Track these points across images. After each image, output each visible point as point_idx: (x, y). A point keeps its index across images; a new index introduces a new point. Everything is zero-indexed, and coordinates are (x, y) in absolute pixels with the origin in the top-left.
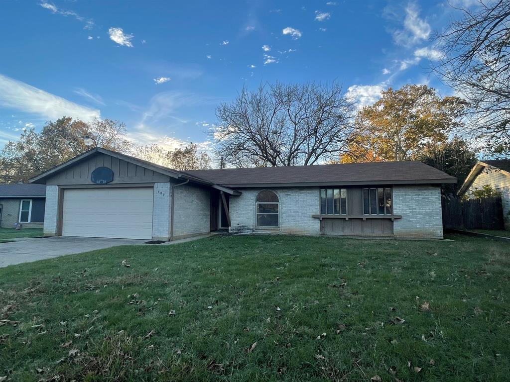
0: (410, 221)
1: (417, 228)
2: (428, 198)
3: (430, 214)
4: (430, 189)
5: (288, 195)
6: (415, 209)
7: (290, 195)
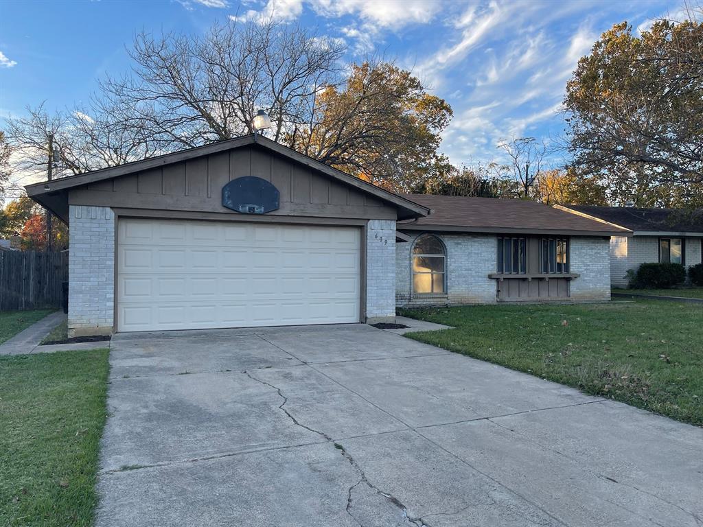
0: (584, 281)
1: (590, 289)
2: (599, 253)
3: (600, 272)
4: (601, 243)
5: (458, 244)
6: (589, 265)
7: (460, 244)
